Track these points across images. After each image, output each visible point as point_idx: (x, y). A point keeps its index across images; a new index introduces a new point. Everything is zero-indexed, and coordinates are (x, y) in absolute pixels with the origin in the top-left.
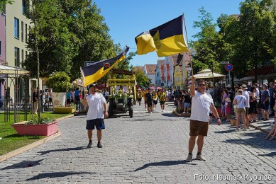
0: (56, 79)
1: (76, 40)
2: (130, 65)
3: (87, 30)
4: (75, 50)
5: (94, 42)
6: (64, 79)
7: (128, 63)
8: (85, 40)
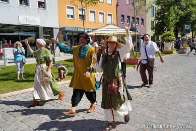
0: (166, 36)
1: (181, 12)
3: (188, 6)
5: (191, 12)
6: (170, 35)
8: (186, 12)
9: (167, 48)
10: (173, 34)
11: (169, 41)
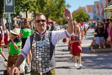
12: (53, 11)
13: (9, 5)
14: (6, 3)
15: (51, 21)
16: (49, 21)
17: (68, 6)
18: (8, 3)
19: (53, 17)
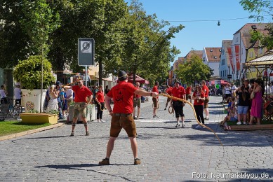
2: (171, 47)
4: (54, 19)
7: (168, 44)
8: (80, 4)
9: (31, 106)
10: (47, 64)
11: (36, 85)
12: (146, 60)
13: (85, 51)
14: (82, 48)
15: (141, 79)
16: (136, 79)
17: (174, 50)
18: (85, 48)
19: (144, 71)
